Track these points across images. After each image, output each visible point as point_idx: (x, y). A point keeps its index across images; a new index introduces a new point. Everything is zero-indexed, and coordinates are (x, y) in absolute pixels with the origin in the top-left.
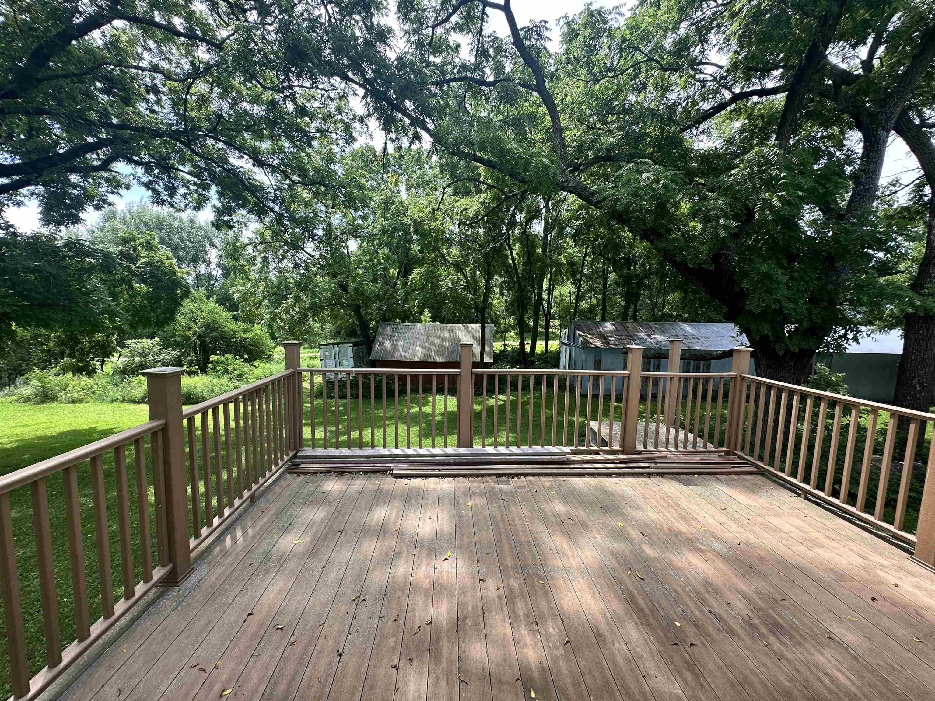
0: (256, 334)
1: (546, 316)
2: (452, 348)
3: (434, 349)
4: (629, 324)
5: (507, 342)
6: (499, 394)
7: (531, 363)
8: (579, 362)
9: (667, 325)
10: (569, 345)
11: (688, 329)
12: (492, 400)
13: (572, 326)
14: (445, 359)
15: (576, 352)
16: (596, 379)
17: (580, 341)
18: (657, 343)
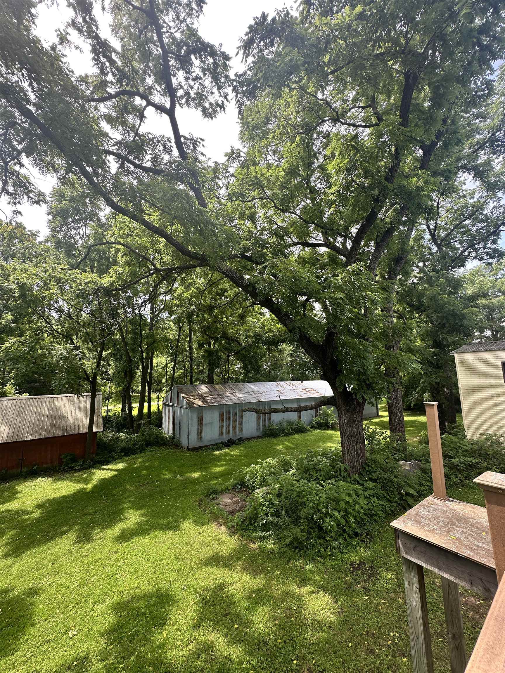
1: (148, 382)
2: (52, 422)
3: (27, 425)
4: (217, 386)
5: (109, 407)
6: (108, 463)
7: (139, 426)
8: (185, 420)
9: (240, 385)
10: (172, 406)
11: (253, 387)
12: (102, 472)
13: (175, 390)
14: (43, 435)
15: (181, 412)
16: (200, 433)
17: (185, 401)
18: (239, 399)
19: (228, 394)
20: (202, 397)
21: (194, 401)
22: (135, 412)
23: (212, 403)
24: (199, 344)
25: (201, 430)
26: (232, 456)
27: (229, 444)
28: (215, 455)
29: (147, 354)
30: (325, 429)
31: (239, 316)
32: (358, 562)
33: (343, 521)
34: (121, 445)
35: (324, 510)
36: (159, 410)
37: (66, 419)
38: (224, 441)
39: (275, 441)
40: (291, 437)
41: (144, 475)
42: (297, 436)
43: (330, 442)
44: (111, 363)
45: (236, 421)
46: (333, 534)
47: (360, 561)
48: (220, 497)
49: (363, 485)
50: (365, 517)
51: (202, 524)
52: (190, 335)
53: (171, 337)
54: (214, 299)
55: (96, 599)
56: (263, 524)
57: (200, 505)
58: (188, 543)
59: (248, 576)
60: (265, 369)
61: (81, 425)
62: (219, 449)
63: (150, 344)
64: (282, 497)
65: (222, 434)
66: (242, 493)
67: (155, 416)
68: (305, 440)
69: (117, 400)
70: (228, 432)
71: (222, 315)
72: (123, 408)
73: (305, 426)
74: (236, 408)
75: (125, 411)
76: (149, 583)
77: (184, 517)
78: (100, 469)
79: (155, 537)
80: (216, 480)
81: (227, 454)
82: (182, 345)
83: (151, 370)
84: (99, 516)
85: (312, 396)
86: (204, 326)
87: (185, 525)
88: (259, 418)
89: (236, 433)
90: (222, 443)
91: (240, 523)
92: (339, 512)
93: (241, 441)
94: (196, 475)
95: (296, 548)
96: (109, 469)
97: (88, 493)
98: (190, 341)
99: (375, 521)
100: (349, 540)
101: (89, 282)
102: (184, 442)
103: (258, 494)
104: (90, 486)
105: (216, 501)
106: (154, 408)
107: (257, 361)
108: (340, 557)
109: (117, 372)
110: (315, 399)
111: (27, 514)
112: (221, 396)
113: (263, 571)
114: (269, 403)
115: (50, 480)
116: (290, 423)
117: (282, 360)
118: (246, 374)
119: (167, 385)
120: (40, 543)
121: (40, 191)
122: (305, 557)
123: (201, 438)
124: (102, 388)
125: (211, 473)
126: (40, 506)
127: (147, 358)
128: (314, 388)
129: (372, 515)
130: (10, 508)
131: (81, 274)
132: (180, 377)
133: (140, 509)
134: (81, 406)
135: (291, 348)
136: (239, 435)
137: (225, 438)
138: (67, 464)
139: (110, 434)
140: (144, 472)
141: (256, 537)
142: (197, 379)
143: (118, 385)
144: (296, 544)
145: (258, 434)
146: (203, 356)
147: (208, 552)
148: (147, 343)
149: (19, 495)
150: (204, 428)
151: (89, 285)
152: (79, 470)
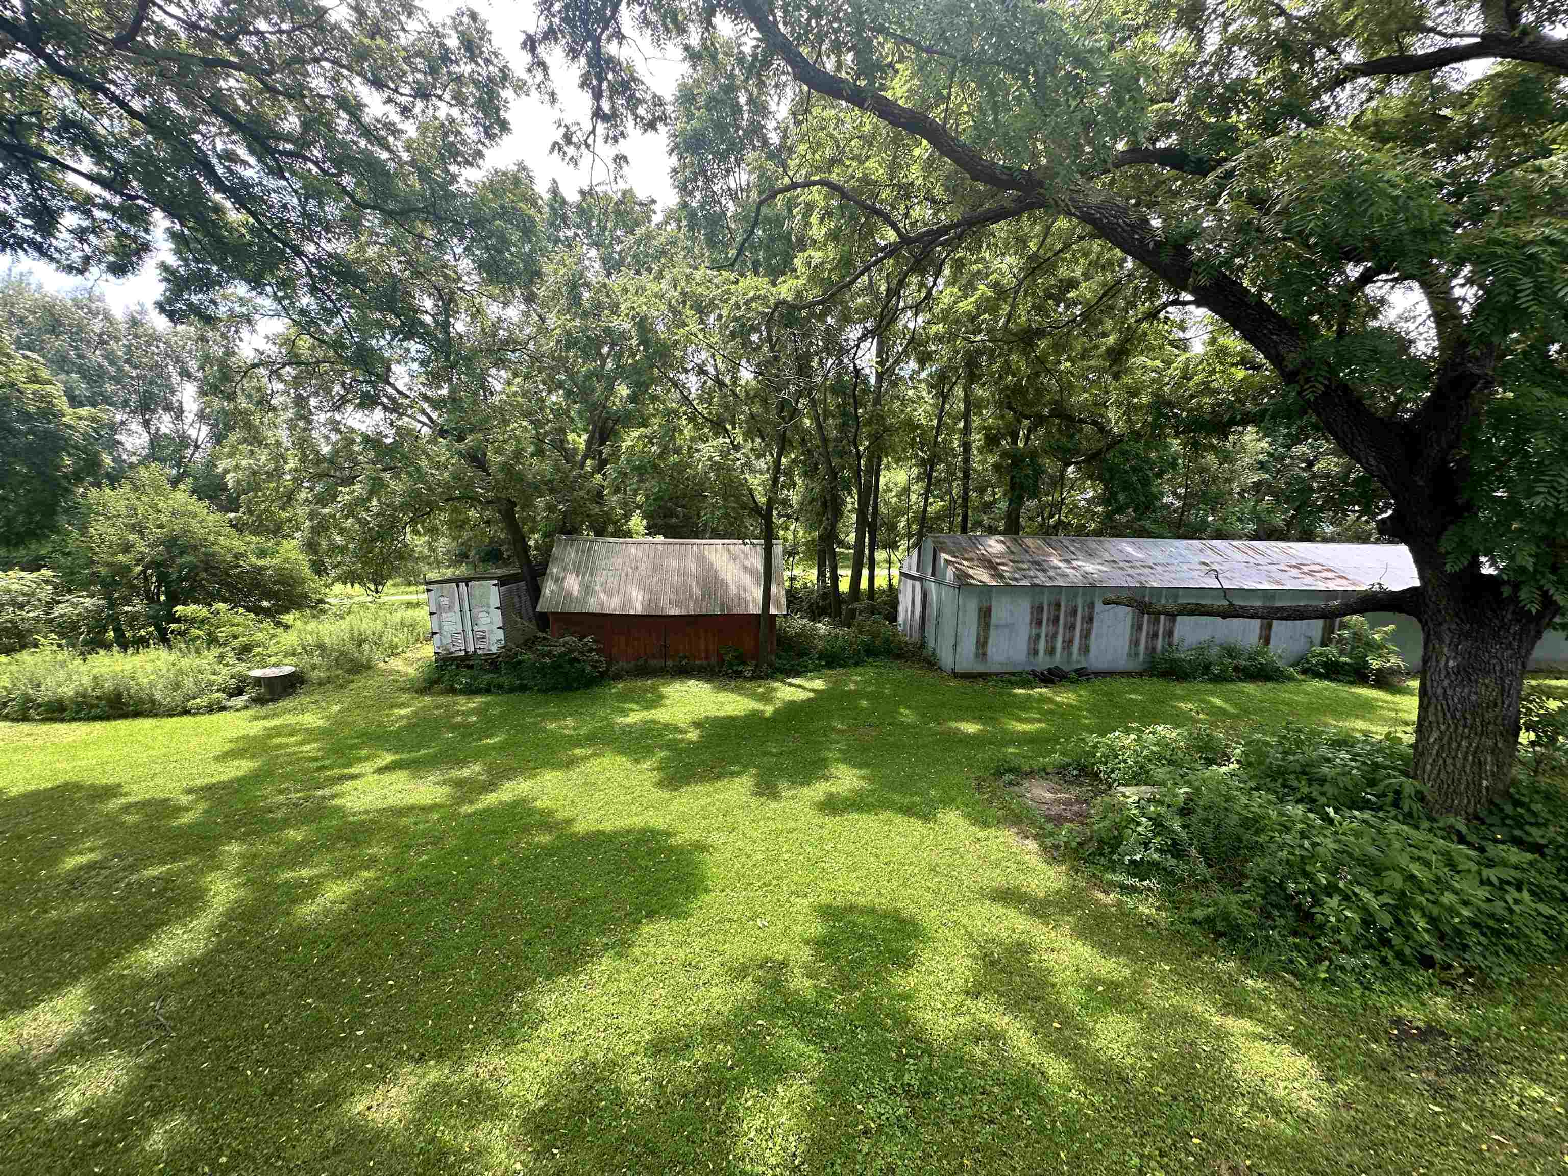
0: (286, 561)
1: (869, 525)
2: (703, 587)
3: (668, 589)
4: (1029, 541)
5: (795, 572)
6: (797, 675)
7: (852, 614)
8: (949, 612)
9: (1092, 543)
10: (920, 579)
11: (1130, 549)
12: (788, 689)
13: (929, 544)
14: (691, 609)
15: (939, 595)
16: (982, 644)
17: (950, 572)
18: (1085, 575)
19: (1055, 562)
20: (989, 564)
21: (971, 572)
22: (844, 586)
23: (1016, 579)
24: (987, 437)
25: (986, 639)
26: (1057, 704)
27: (1052, 677)
28: (1015, 695)
29: (869, 460)
30: (1352, 683)
31: (1110, 351)
32: (1421, 1025)
33: (1385, 920)
34: (820, 645)
35: (1322, 878)
36: (890, 585)
37: (724, 584)
38: (1038, 669)
39: (1179, 689)
40: (1231, 686)
41: (863, 709)
42: (1250, 688)
43: (1363, 718)
44: (799, 481)
45: (1073, 627)
46: (1343, 936)
47: (1427, 1023)
48: (1026, 784)
49: (1482, 850)
50: (1468, 929)
51: (985, 825)
52: (966, 416)
53: (923, 421)
54: (1039, 309)
55: (794, 888)
56: (1133, 862)
57: (979, 788)
58: (955, 851)
59: (1088, 949)
60: (1167, 506)
61: (749, 598)
62: (1026, 684)
63: (876, 439)
64: (1194, 818)
65: (1036, 653)
66: (1081, 785)
67: (884, 598)
68: (1274, 703)
69: (808, 557)
70: (1051, 651)
71: (1058, 353)
72: (821, 574)
73: (1279, 664)
74: (1076, 596)
75: (824, 581)
76: (880, 894)
77: (947, 802)
78: (785, 683)
79: (889, 822)
80: (1018, 747)
81: (1043, 699)
82: (944, 441)
83: (876, 498)
84: (787, 762)
85: (1321, 586)
86: (1007, 387)
87: (948, 818)
88: (1137, 627)
89: (1070, 654)
90: (1034, 673)
91: (1074, 844)
92: (1378, 893)
93: (1082, 676)
94: (971, 728)
95: (1222, 934)
96: (799, 686)
97: (767, 719)
98: (966, 430)
99: (1509, 950)
100: (1396, 965)
101: (753, 299)
102: (946, 658)
103: (1124, 796)
104: (769, 710)
105: (1016, 788)
106: (881, 582)
107: (1146, 482)
108: (1357, 993)
109: (808, 501)
110: (1331, 594)
111: (681, 732)
112: (1040, 566)
113: (1127, 951)
114: (1174, 592)
115: (707, 687)
116: (1230, 652)
117: (1229, 481)
118: (1109, 516)
119: (909, 536)
120: (702, 779)
121: (655, 96)
122: (1245, 959)
123: (984, 654)
124: (781, 533)
125: (1004, 731)
126: (697, 725)
127: (868, 471)
128: (1331, 564)
129: (1498, 933)
130: (656, 717)
131: (737, 282)
132: (939, 517)
133: (859, 766)
134: (748, 564)
135: (1264, 444)
136: (1077, 660)
137: (1043, 662)
138: (731, 665)
139: (800, 623)
140: (864, 703)
141: (1111, 883)
142: (978, 524)
143: (809, 528)
144: (1220, 926)
145: (1131, 666)
146: (997, 467)
147: (998, 879)
148: (870, 435)
149: (667, 702)
150: (993, 632)
151: (754, 305)
152: (751, 679)
